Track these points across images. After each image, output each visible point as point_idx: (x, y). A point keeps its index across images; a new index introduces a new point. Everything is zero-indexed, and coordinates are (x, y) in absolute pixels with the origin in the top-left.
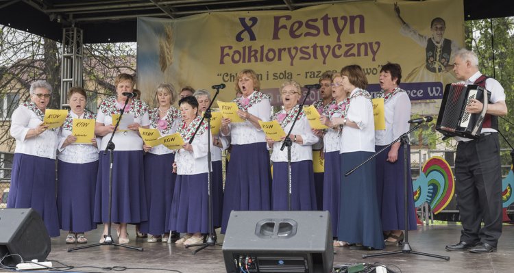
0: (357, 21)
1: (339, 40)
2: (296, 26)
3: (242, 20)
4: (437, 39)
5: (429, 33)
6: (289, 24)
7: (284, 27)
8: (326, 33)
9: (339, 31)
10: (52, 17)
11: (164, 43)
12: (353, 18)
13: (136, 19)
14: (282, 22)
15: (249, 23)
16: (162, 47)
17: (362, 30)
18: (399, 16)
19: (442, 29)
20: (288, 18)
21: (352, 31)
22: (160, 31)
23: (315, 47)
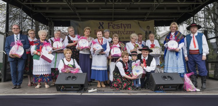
0: (129, 25)
1: (125, 30)
2: (114, 25)
3: (100, 23)
4: (148, 31)
5: (146, 29)
6: (112, 25)
7: (111, 25)
8: (122, 28)
9: (125, 28)
10: (47, 19)
11: (79, 28)
12: (128, 25)
13: (70, 21)
14: (110, 24)
15: (102, 24)
16: (78, 29)
17: (130, 28)
18: (139, 25)
19: (149, 29)
20: (112, 23)
21: (128, 28)
22: (77, 25)
23: (119, 31)
